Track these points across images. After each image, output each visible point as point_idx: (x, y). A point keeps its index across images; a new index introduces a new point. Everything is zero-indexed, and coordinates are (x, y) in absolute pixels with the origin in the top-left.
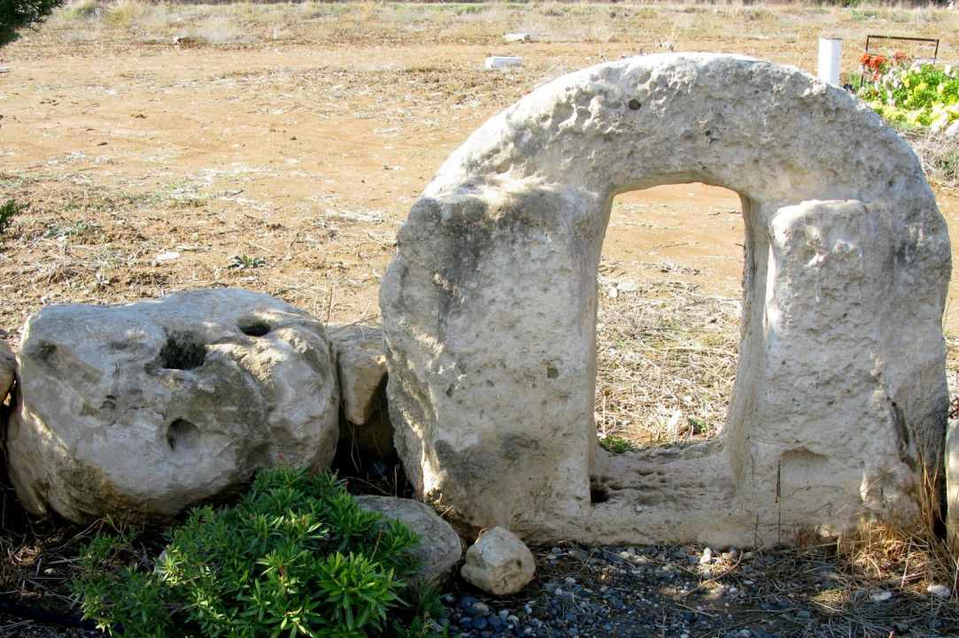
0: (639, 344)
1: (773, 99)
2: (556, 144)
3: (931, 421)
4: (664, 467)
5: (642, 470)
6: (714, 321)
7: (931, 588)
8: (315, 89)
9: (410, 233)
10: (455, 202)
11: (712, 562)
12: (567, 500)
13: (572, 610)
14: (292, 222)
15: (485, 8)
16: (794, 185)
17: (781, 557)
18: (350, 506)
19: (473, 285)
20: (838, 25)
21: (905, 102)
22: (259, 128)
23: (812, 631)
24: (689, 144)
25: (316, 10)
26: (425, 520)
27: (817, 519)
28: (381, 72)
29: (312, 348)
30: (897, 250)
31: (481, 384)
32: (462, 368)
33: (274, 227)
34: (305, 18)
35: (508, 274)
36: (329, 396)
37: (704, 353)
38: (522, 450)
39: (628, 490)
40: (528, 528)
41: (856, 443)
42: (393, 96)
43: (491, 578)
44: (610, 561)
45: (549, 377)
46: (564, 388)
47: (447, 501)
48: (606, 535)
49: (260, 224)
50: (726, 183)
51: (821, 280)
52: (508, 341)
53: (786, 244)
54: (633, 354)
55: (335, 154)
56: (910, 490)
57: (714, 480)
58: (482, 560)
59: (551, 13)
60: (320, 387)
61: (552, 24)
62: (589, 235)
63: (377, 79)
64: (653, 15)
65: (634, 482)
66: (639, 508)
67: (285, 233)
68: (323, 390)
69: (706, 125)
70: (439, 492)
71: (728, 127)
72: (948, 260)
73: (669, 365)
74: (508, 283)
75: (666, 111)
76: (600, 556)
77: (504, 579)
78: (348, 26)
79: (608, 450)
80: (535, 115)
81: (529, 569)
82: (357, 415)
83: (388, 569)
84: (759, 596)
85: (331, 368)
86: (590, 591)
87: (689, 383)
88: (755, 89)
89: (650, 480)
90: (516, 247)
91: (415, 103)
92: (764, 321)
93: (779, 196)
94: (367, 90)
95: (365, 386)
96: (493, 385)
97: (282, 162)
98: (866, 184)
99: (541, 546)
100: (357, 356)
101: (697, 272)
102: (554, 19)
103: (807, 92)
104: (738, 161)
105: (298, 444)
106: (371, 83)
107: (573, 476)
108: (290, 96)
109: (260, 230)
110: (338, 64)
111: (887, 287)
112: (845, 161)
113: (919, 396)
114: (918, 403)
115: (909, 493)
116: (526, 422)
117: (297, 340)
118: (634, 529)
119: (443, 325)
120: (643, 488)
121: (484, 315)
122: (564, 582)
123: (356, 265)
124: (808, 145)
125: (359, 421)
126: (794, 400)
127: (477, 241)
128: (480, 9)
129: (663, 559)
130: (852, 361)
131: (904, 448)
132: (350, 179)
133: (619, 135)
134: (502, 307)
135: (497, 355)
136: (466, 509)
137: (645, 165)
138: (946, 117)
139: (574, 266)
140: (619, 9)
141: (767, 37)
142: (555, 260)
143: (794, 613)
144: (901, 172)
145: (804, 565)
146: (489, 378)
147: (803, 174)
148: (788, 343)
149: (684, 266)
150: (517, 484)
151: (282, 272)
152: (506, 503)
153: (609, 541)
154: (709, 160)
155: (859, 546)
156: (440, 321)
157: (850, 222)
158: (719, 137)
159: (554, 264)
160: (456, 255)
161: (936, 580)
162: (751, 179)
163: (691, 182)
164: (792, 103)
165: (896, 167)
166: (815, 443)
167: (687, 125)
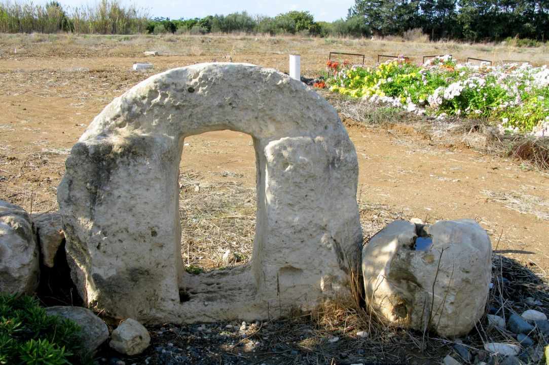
0: (209, 215)
1: (263, 86)
2: (150, 111)
3: (354, 248)
4: (220, 281)
5: (209, 283)
6: (249, 202)
7: (360, 333)
8: (38, 82)
9: (72, 162)
10: (96, 144)
11: (246, 329)
12: (167, 301)
13: (171, 361)
14: (22, 156)
15: (134, 37)
16: (277, 129)
17: (283, 323)
18: (40, 313)
19: (108, 189)
20: (318, 47)
21: (350, 85)
22: (5, 103)
23: (298, 361)
24: (221, 110)
25: (39, 38)
26: (87, 317)
27: (300, 302)
28: (76, 72)
29: (21, 226)
30: (331, 161)
31: (116, 241)
32: (105, 234)
33: (11, 159)
34: (33, 42)
35: (127, 182)
36: (32, 252)
37: (243, 219)
38: (140, 276)
39: (201, 294)
40: (146, 318)
41: (317, 262)
42: (82, 85)
43: (125, 346)
44: (192, 333)
45: (152, 236)
46: (161, 242)
47: (101, 306)
48: (190, 319)
49: (3, 157)
50: (241, 129)
51: (293, 178)
52: (129, 218)
53: (273, 160)
54: (205, 221)
55: (49, 118)
56: (346, 284)
57: (247, 285)
58: (120, 337)
59: (170, 40)
60: (26, 248)
61: (170, 46)
62: (170, 160)
63: (73, 77)
64: (224, 42)
65: (204, 289)
66: (206, 303)
67: (18, 162)
68: (29, 249)
69: (230, 100)
70: (96, 301)
71: (241, 101)
72: (357, 165)
73: (224, 226)
74: (127, 187)
75: (208, 93)
76: (186, 330)
77: (132, 347)
78: (58, 46)
79: (190, 273)
80: (139, 96)
81: (147, 340)
82: (49, 262)
83: (61, 347)
84: (271, 345)
85: (33, 237)
86: (181, 350)
87: (235, 235)
88: (254, 81)
89: (212, 288)
90: (130, 167)
91: (94, 89)
92: (265, 201)
93: (270, 136)
94: (67, 82)
95: (53, 246)
96: (122, 242)
97: (18, 122)
98: (313, 128)
99: (155, 327)
100: (48, 230)
101: (242, 176)
102: (172, 43)
103: (280, 82)
104: (247, 118)
105: (16, 280)
106: (70, 78)
107: (169, 288)
108: (23, 85)
109: (3, 161)
110: (51, 68)
111: (327, 180)
112: (302, 116)
113: (347, 235)
114: (347, 239)
115: (346, 285)
116: (142, 261)
117: (12, 223)
118: (205, 315)
119: (93, 211)
120: (208, 292)
121: (115, 204)
122: (167, 345)
123: (57, 179)
124: (282, 109)
125: (51, 265)
126: (283, 241)
127: (109, 165)
128: (132, 38)
129: (221, 329)
130: (312, 219)
131: (342, 263)
132: (56, 131)
133: (184, 106)
134: (124, 200)
135: (123, 226)
136: (112, 310)
137: (198, 121)
138: (368, 93)
139: (162, 176)
140: (206, 38)
141: (282, 53)
142: (151, 173)
143: (289, 353)
144: (330, 121)
145: (294, 327)
146: (120, 238)
147: (281, 124)
148: (278, 211)
149: (235, 173)
150: (139, 294)
151: (14, 184)
152: (134, 306)
153: (191, 322)
154: (231, 118)
155: (322, 315)
156: (91, 209)
157: (307, 148)
158: (236, 106)
159: (151, 175)
160: (97, 173)
161: (361, 329)
162: (254, 127)
163: (224, 130)
164: (273, 88)
165: (328, 119)
166: (296, 263)
167: (220, 100)
